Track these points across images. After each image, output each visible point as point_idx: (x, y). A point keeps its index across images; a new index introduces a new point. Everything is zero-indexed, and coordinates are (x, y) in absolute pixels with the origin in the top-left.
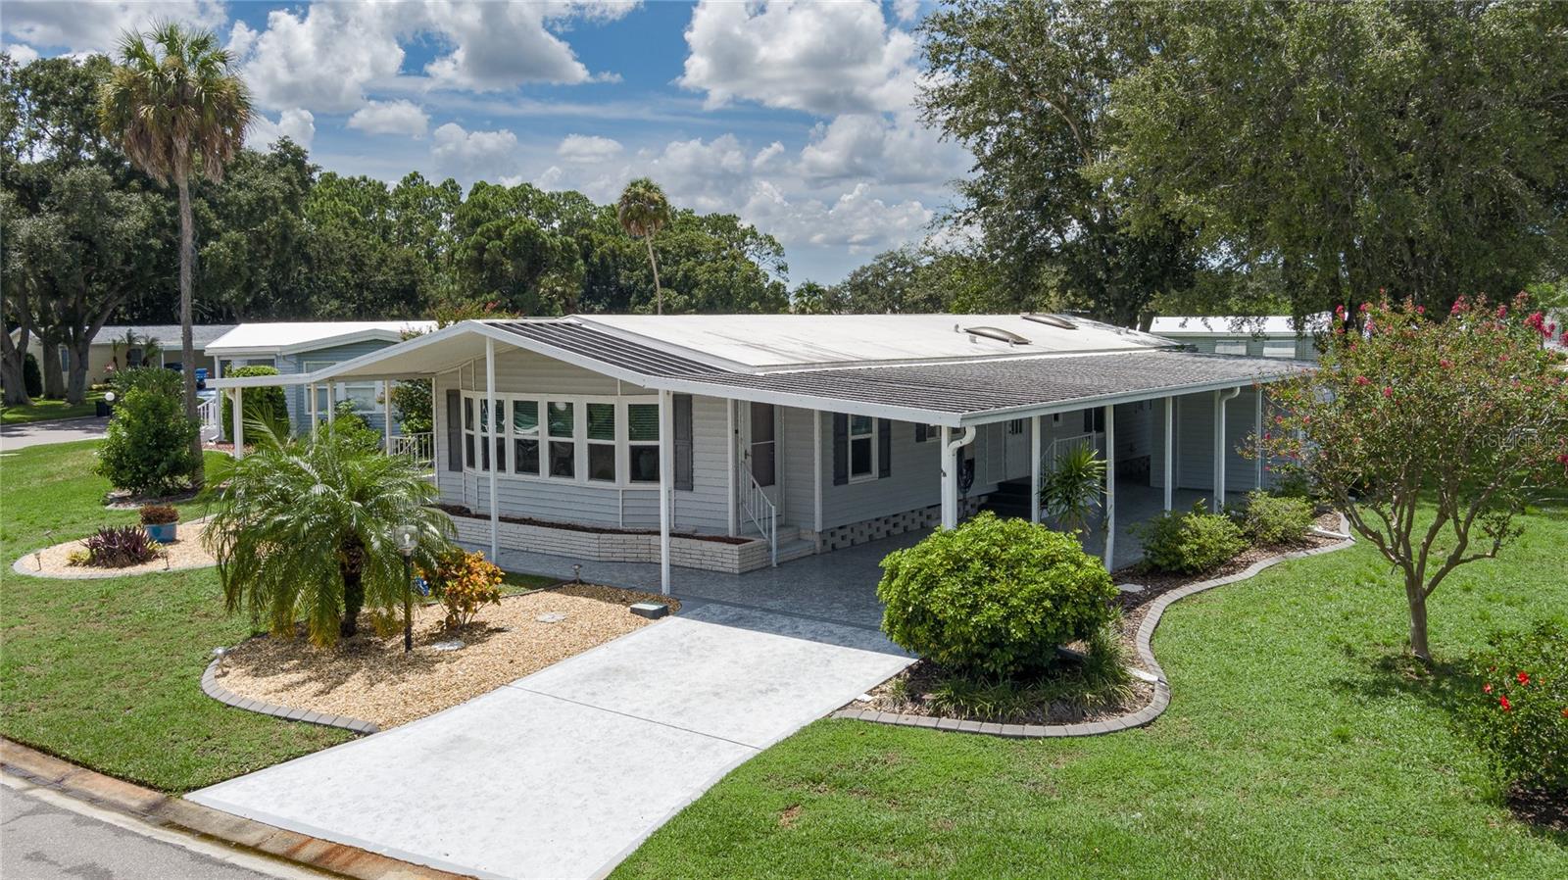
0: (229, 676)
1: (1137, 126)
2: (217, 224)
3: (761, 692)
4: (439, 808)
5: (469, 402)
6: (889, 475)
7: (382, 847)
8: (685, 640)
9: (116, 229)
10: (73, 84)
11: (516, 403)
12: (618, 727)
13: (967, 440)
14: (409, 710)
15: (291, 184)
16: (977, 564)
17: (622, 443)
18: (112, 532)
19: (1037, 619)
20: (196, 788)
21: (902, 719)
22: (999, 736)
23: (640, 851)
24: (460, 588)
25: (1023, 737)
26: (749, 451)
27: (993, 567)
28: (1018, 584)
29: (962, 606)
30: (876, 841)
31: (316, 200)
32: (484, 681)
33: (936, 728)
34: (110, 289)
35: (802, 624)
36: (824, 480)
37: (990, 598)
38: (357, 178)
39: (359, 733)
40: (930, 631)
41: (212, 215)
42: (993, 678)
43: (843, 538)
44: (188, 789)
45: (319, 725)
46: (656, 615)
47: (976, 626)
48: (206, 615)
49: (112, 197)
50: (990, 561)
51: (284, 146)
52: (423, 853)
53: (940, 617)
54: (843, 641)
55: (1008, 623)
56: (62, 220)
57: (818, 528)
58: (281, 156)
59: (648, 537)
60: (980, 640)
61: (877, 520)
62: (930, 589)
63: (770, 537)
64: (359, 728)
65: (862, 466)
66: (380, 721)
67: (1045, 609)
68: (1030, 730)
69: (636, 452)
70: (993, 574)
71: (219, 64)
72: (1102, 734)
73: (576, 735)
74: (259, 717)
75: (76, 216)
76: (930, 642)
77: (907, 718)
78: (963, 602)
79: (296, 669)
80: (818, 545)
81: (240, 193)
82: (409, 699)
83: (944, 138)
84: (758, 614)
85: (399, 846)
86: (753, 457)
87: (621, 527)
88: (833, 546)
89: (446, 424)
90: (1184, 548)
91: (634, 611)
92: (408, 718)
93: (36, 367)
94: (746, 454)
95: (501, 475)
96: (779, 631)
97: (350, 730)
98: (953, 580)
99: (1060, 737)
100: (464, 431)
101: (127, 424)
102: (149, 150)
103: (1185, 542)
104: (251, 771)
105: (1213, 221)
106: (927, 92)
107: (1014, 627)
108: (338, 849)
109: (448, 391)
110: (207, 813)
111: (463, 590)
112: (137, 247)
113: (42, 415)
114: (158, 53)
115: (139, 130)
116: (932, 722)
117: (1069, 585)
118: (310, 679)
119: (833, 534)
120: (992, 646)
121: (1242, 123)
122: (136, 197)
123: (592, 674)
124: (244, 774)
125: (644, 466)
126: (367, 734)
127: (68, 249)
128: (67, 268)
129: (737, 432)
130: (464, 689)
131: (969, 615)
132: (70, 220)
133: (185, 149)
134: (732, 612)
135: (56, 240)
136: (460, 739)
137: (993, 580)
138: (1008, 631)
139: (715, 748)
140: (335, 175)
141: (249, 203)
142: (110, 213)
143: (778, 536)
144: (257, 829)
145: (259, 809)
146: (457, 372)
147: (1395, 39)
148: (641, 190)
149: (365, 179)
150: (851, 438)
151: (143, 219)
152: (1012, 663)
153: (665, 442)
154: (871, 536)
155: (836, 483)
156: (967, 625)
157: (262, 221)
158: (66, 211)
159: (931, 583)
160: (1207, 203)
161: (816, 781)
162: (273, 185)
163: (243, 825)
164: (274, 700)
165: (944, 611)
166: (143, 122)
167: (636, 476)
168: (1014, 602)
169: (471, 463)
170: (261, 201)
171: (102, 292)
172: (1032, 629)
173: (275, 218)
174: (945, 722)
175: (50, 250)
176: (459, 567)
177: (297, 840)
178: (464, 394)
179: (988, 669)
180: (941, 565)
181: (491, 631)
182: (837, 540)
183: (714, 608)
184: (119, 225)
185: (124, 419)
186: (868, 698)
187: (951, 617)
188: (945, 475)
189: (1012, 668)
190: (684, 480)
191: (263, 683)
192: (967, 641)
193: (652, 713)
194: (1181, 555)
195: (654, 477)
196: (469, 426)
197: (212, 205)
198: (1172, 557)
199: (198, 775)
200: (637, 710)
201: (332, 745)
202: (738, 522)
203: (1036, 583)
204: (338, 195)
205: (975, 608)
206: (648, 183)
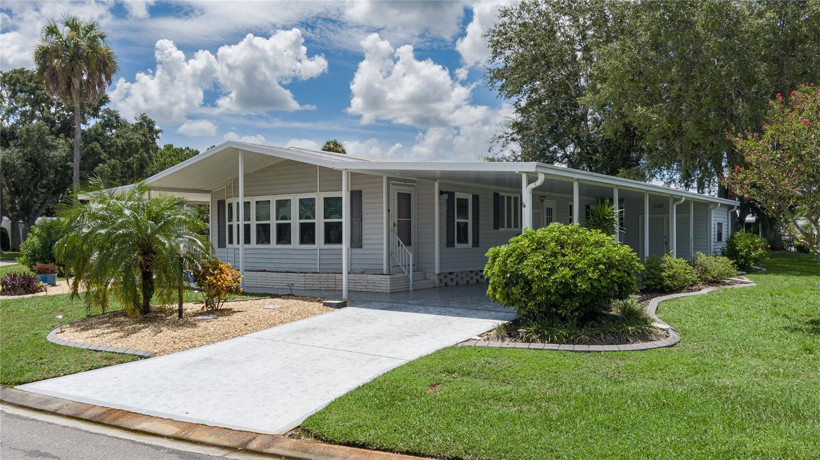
0: (65, 333)
1: (612, 71)
2: (104, 155)
3: (408, 336)
4: (186, 391)
5: (230, 205)
6: (478, 246)
7: (142, 410)
8: (357, 316)
9: (50, 156)
10: (30, 81)
11: (257, 202)
12: (312, 352)
13: (539, 183)
14: (176, 346)
15: (146, 137)
16: (553, 244)
17: (320, 221)
18: (15, 276)
19: (596, 276)
20: (24, 383)
21: (505, 345)
22: (572, 351)
23: (327, 408)
24: (215, 281)
25: (589, 352)
26: (396, 223)
27: (563, 247)
28: (580, 256)
29: (545, 270)
30: (499, 400)
31: (162, 157)
32: (227, 333)
33: (528, 348)
34: (48, 192)
35: (431, 309)
36: (441, 243)
37: (562, 265)
38: (184, 148)
39: (141, 357)
40: (522, 289)
41: (101, 151)
42: (564, 320)
43: (452, 280)
44: (20, 383)
45: (116, 353)
46: (339, 306)
47: (554, 282)
48: (61, 311)
49: (49, 138)
50: (562, 245)
51: (142, 119)
52: (170, 412)
53: (530, 277)
54: (459, 315)
55: (575, 280)
56: (21, 151)
57: (437, 271)
58: (141, 124)
59: (334, 275)
60: (556, 292)
61: (471, 272)
62: (521, 261)
63: (409, 272)
64: (141, 354)
65: (463, 239)
66: (156, 351)
67: (600, 271)
68: (593, 348)
69: (328, 226)
70: (563, 251)
71: (100, 39)
72: (643, 350)
73: (284, 356)
74: (79, 351)
75: (29, 149)
76: (522, 297)
77: (508, 343)
78: (545, 267)
79: (108, 327)
80: (437, 282)
81: (118, 140)
82: (177, 341)
83: (500, 96)
84: (403, 305)
85: (154, 409)
86: (398, 226)
87: (318, 271)
88: (446, 284)
89: (217, 221)
90: (663, 274)
91: (325, 305)
92: (174, 350)
93: (7, 235)
94: (394, 225)
95: (247, 246)
96: (417, 312)
97: (135, 355)
98: (538, 254)
99: (615, 351)
100: (227, 224)
101: (38, 236)
102: (58, 85)
103: (664, 271)
104: (65, 375)
105: (656, 122)
106: (490, 71)
107: (579, 282)
108: (111, 411)
109: (218, 201)
110: (26, 395)
111: (217, 283)
112: (61, 166)
113: (8, 258)
114: (65, 31)
115: (52, 72)
116: (526, 345)
117: (615, 257)
118: (115, 332)
119: (445, 277)
120: (564, 297)
121: (672, 68)
122: (62, 141)
123: (298, 330)
124: (59, 376)
125: (333, 234)
126: (146, 358)
127: (24, 166)
128: (23, 176)
129: (389, 211)
130: (213, 337)
131: (549, 275)
132: (26, 151)
133: (78, 85)
134: (386, 305)
135: (17, 161)
136: (207, 359)
137: (564, 255)
138: (576, 286)
139: (379, 360)
140: (172, 146)
141: (122, 146)
142: (48, 147)
143: (413, 275)
144: (58, 402)
145: (63, 392)
146: (224, 189)
147: (760, 15)
148: (332, 146)
149: (188, 149)
150: (457, 220)
151: (65, 151)
152: (577, 310)
153: (345, 220)
154: (467, 281)
155: (448, 246)
156: (548, 282)
157: (130, 157)
158: (24, 146)
159: (522, 257)
160: (653, 112)
161: (450, 372)
162: (137, 138)
163: (49, 400)
164: (90, 342)
165: (532, 272)
166: (54, 69)
167: (328, 241)
168: (580, 266)
169: (231, 242)
170: (129, 145)
171: (42, 193)
172: (591, 284)
173: (137, 156)
174: (533, 345)
175: (14, 167)
176: (214, 270)
177: (84, 407)
178: (227, 202)
179: (561, 314)
180: (528, 246)
181: (235, 312)
182: (448, 280)
183: (374, 304)
184: (52, 154)
185: (37, 233)
186: (479, 338)
187: (537, 277)
188: (525, 206)
189: (577, 314)
190: (357, 242)
191: (86, 334)
192: (548, 293)
193: (336, 346)
194: (662, 279)
195: (339, 241)
196: (230, 219)
197: (103, 146)
198: (657, 280)
199: (27, 376)
200: (326, 345)
201: (122, 363)
202: (389, 265)
203: (593, 254)
204: (174, 156)
205: (553, 270)
206: (336, 142)
